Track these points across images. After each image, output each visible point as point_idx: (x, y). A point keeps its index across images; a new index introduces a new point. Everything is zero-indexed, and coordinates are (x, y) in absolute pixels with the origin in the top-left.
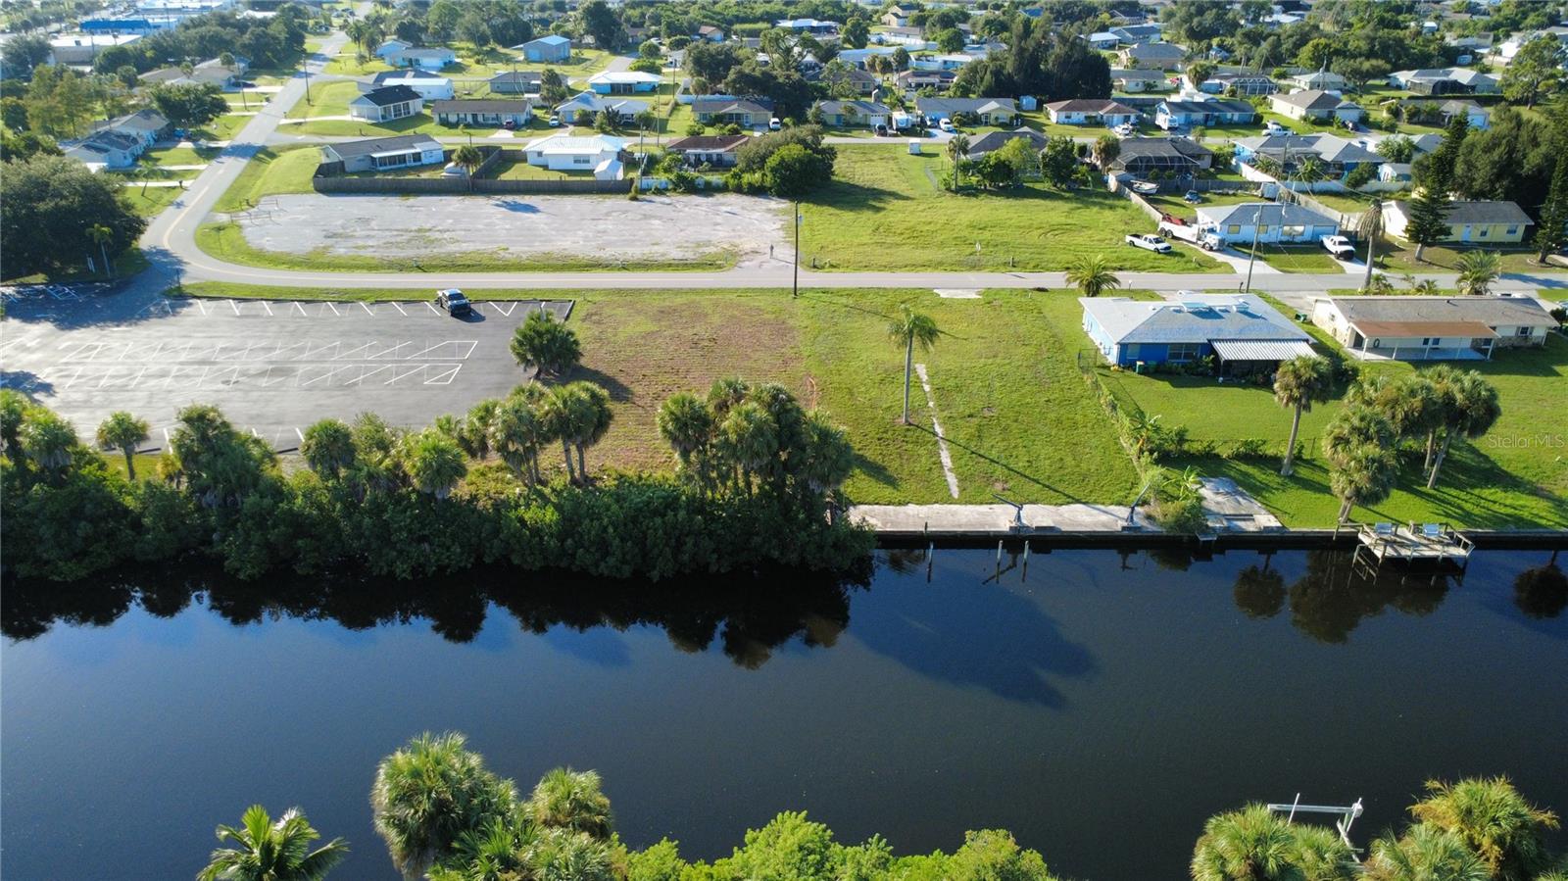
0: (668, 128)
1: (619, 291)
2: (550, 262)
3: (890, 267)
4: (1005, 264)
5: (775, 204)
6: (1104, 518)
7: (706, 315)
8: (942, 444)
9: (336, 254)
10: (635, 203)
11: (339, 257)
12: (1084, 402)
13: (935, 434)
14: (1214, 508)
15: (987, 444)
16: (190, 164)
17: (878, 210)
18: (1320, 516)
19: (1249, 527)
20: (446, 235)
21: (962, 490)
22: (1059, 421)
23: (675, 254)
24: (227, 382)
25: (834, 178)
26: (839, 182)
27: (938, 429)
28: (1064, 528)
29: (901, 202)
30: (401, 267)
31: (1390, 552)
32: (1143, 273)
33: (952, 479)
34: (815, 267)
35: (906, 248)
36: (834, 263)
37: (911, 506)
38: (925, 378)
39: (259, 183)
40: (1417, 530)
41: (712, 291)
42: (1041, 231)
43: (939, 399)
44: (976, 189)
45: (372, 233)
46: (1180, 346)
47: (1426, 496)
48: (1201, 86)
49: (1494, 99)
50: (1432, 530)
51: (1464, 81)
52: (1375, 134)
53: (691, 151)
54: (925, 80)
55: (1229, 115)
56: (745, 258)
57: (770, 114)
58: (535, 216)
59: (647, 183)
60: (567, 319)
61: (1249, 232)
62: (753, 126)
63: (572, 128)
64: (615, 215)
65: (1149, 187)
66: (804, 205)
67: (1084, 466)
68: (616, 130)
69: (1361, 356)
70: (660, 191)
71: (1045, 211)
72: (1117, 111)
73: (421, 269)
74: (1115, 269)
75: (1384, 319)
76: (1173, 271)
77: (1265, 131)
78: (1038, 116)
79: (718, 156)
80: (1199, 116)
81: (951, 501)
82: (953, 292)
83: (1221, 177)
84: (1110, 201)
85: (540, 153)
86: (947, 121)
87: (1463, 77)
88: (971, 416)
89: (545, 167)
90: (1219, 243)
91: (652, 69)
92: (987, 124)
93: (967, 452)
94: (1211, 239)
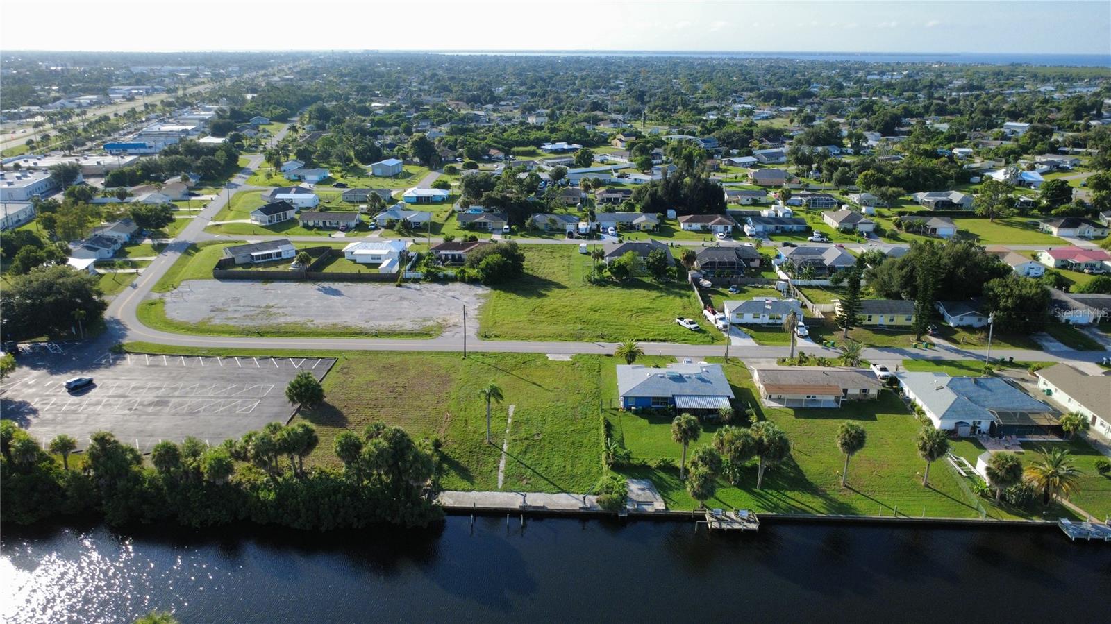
0: (442, 231)
1: (365, 352)
2: (335, 331)
3: (528, 338)
4: (598, 336)
5: (482, 290)
6: (574, 501)
7: (408, 370)
8: (504, 456)
9: (213, 323)
10: (398, 288)
11: (215, 325)
12: (593, 431)
13: (502, 450)
14: (634, 497)
15: (527, 457)
16: (146, 255)
17: (540, 296)
18: (684, 503)
19: (649, 509)
20: (281, 311)
21: (505, 483)
22: (573, 443)
23: (408, 326)
24: (130, 409)
25: (526, 271)
26: (528, 274)
27: (505, 447)
28: (550, 507)
29: (556, 290)
30: (247, 333)
31: (715, 525)
32: (677, 344)
33: (501, 477)
34: (486, 337)
35: (544, 324)
36: (498, 334)
37: (473, 492)
38: (511, 414)
39: (184, 270)
40: (737, 513)
41: (419, 353)
42: (630, 313)
43: (513, 428)
44: (606, 281)
45: (239, 308)
46: (658, 398)
47: (753, 493)
48: (788, 201)
49: (970, 215)
50: (745, 514)
51: (955, 201)
52: (881, 240)
53: (442, 252)
54: (613, 196)
55: (790, 226)
56: (447, 329)
57: (506, 222)
58: (336, 298)
59: (412, 274)
60: (329, 371)
61: (748, 318)
62: (493, 229)
63: (383, 230)
64: (384, 297)
65: (707, 283)
66: (498, 291)
67: (575, 470)
68: (408, 232)
69: (767, 404)
70: (416, 281)
71: (640, 298)
72: (720, 223)
73: (260, 334)
74: (661, 341)
75: (783, 383)
76: (695, 342)
77: (810, 238)
78: (675, 223)
79: (460, 256)
80: (771, 227)
81: (496, 489)
82: (557, 355)
83: (763, 273)
84: (683, 292)
85: (352, 253)
86: (612, 228)
87: (956, 196)
88: (526, 439)
89: (354, 261)
90: (725, 326)
91: (445, 186)
92: (639, 230)
93: (516, 461)
94: (720, 324)
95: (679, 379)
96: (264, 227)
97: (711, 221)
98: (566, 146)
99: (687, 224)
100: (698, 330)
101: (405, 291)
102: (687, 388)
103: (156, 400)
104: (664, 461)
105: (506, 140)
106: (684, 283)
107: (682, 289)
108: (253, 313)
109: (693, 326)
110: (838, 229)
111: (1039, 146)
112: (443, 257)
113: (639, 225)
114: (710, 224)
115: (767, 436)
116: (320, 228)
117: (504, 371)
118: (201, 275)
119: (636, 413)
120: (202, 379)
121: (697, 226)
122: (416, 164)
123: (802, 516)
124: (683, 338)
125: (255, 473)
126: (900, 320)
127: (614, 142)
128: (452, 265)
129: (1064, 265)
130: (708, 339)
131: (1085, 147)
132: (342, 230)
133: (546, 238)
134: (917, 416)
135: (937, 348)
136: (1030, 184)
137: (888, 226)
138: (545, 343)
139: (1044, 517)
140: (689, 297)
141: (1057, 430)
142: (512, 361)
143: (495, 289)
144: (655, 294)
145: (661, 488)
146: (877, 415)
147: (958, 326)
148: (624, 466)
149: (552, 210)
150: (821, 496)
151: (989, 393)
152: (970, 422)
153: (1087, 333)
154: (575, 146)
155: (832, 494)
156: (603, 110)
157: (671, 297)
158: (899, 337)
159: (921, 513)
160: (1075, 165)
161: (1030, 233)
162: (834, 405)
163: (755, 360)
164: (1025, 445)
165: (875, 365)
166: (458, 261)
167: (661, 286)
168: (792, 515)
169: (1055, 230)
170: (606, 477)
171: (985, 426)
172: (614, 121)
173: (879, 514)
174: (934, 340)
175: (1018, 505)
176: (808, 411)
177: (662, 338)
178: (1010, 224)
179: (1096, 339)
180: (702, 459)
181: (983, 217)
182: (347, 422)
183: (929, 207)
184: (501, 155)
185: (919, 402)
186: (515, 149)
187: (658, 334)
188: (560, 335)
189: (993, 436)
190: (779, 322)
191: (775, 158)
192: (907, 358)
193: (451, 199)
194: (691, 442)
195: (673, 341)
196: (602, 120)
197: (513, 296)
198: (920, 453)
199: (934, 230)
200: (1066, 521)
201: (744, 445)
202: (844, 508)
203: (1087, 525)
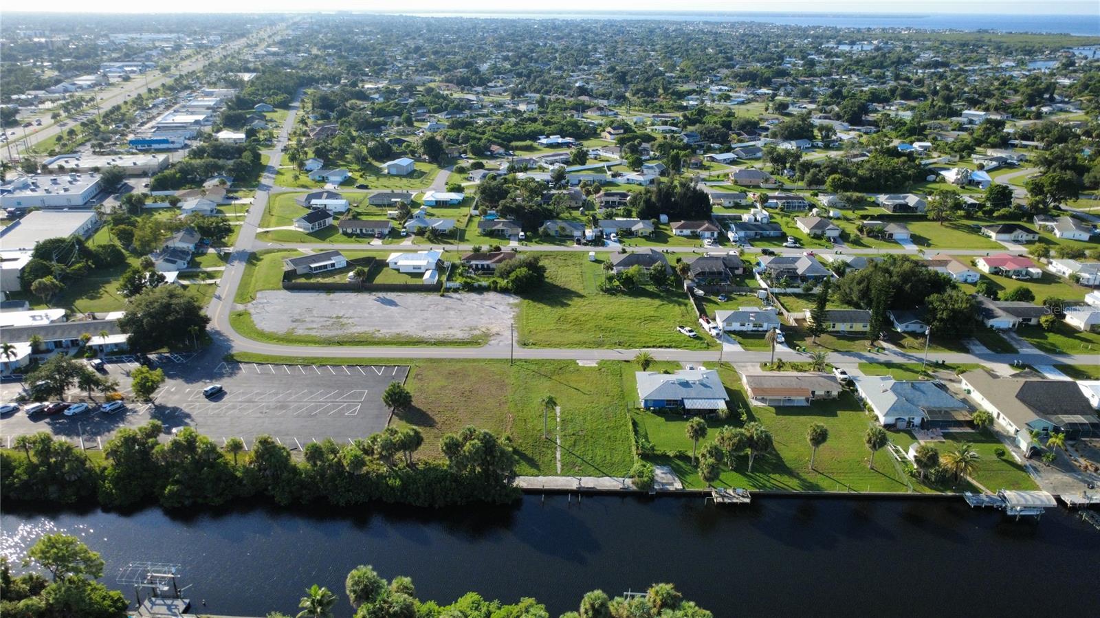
0: (466, 238)
1: (431, 360)
2: (400, 340)
3: (559, 345)
4: (616, 343)
5: (513, 300)
6: (615, 483)
7: (470, 376)
8: (558, 449)
9: (298, 334)
10: (443, 298)
11: (299, 336)
12: (623, 428)
13: (556, 444)
14: (659, 480)
15: (576, 449)
16: (216, 266)
17: (564, 305)
18: (698, 484)
19: (671, 488)
20: (350, 321)
21: (562, 470)
22: (609, 438)
23: (460, 335)
25: (547, 280)
26: (549, 283)
27: (558, 441)
28: (598, 488)
29: (575, 299)
30: (329, 342)
31: (720, 500)
32: (679, 350)
33: (559, 465)
34: (525, 344)
35: (571, 332)
36: (534, 342)
37: (540, 477)
38: (558, 414)
39: (253, 279)
40: (734, 490)
41: (474, 360)
42: (639, 321)
43: (562, 426)
44: (615, 290)
45: (315, 319)
46: (670, 401)
47: (744, 475)
48: (766, 204)
49: (923, 218)
50: (740, 491)
51: (911, 204)
52: (846, 245)
53: (473, 262)
54: (611, 199)
55: (768, 232)
56: (492, 338)
57: (520, 229)
58: (393, 308)
59: (450, 284)
60: (407, 377)
61: (736, 326)
62: (510, 236)
63: (413, 236)
64: (432, 307)
65: (701, 292)
66: (526, 301)
67: (614, 459)
68: (436, 238)
69: (754, 403)
70: (456, 290)
71: (646, 306)
72: (707, 229)
73: (340, 343)
74: (667, 347)
75: (766, 386)
76: (694, 348)
77: (785, 244)
78: (668, 228)
79: (488, 265)
80: (752, 233)
81: (556, 475)
82: (585, 362)
83: (747, 281)
84: (680, 300)
85: (396, 263)
86: (614, 235)
87: (912, 200)
88: (573, 434)
89: (398, 270)
90: (718, 334)
91: (459, 189)
92: (637, 236)
93: (568, 452)
94: (714, 332)
95: (686, 384)
96: (308, 234)
97: (699, 227)
98: (560, 140)
99: (679, 231)
100: (696, 337)
101: (448, 301)
102: (692, 392)
103: (279, 404)
104: (679, 452)
105: (503, 133)
106: (680, 291)
107: (679, 297)
108: (328, 323)
109: (691, 334)
110: (809, 235)
111: (992, 139)
112: (474, 267)
113: (637, 231)
114: (699, 230)
115: (757, 434)
116: (358, 236)
117: (546, 376)
118: (271, 286)
119: (654, 412)
120: (308, 385)
121: (687, 232)
122: (424, 161)
123: (783, 492)
124: (683, 345)
125: (377, 464)
126: (858, 327)
127: (603, 134)
128: (484, 274)
129: (997, 272)
130: (705, 345)
131: (1033, 140)
132: (378, 238)
133: (558, 245)
134: (867, 413)
135: (886, 352)
136: (978, 183)
137: (852, 230)
138: (574, 350)
139: (954, 491)
140: (686, 305)
141: (970, 424)
142: (551, 367)
143: (525, 298)
144: (657, 302)
145: (679, 473)
146: (838, 412)
147: (905, 332)
148: (650, 456)
149: (558, 214)
150: (795, 477)
151: (922, 395)
152: (907, 418)
153: (1005, 337)
154: (568, 140)
155: (805, 476)
156: (588, 95)
157: (671, 305)
158: (857, 342)
159: (867, 490)
160: (1021, 160)
161: (974, 237)
162: (805, 404)
163: (743, 364)
164: (946, 436)
165: (837, 369)
166: (488, 271)
167: (662, 294)
168: (774, 491)
169: (993, 235)
170: (637, 465)
171: (917, 421)
172: (600, 109)
173: (837, 490)
174: (885, 345)
175: (936, 482)
176: (785, 409)
177: (667, 345)
178: (957, 227)
179: (1013, 343)
180: (710, 452)
181: (934, 220)
182: (435, 422)
183: (888, 209)
184: (502, 151)
185: (869, 402)
186: (514, 144)
187: (664, 341)
188: (585, 343)
189: (923, 429)
190: (761, 329)
191: (751, 153)
192: (864, 361)
193: (464, 203)
194: (701, 439)
195: (676, 347)
196: (589, 107)
197: (541, 305)
198: (867, 445)
199: (891, 235)
200: (969, 494)
201: (740, 441)
202: (812, 486)
203: (983, 496)
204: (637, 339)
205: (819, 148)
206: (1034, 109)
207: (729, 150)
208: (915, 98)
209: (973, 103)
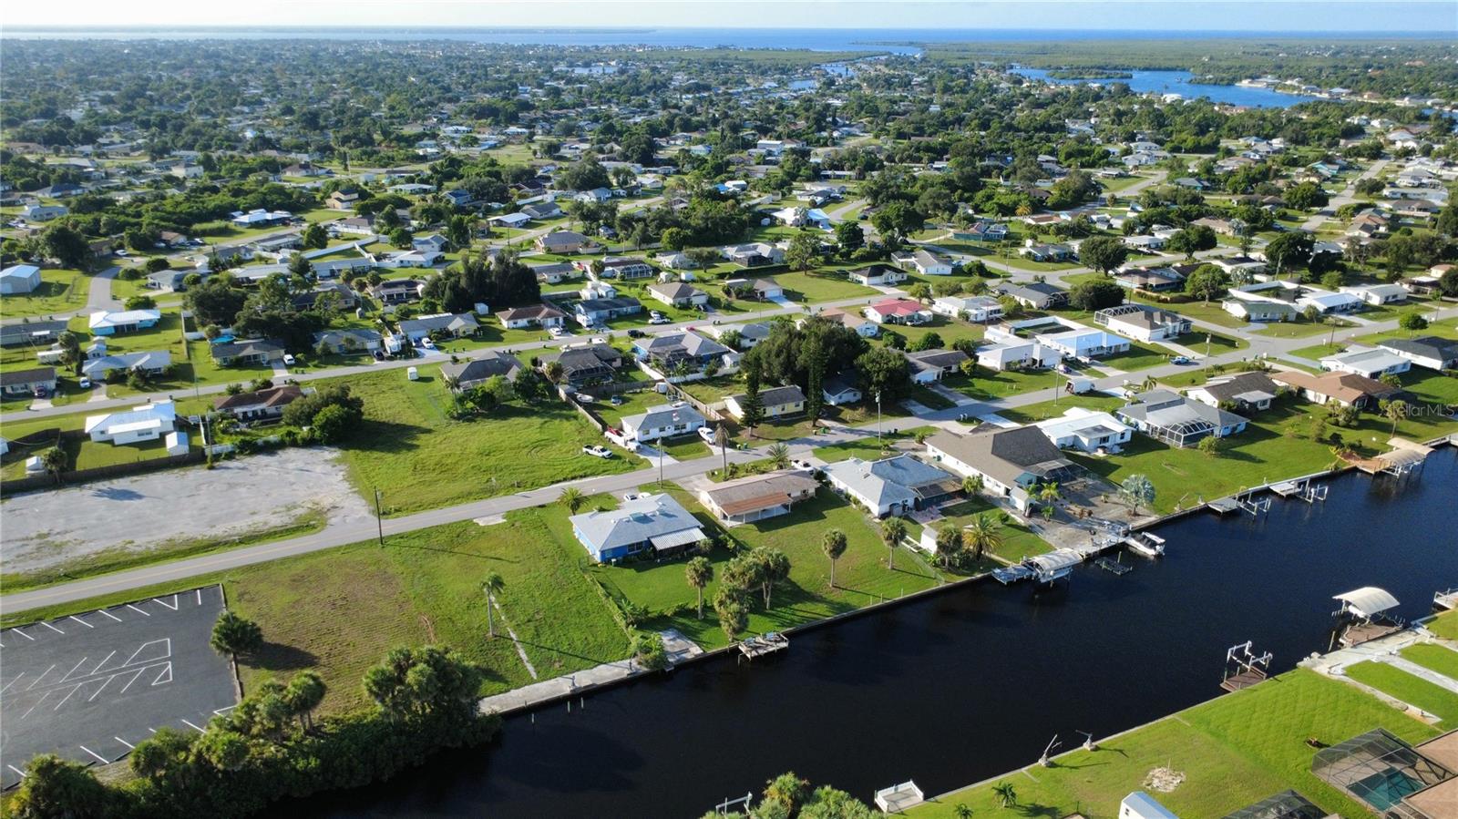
0: (200, 376)
1: (251, 568)
2: (177, 548)
3: (434, 504)
4: (513, 485)
5: (331, 454)
6: (617, 670)
7: (327, 577)
8: (518, 646)
12: (589, 594)
13: (512, 639)
14: (670, 650)
15: (543, 639)
17: (411, 447)
18: (720, 640)
19: (689, 656)
21: (538, 673)
22: (579, 612)
23: (276, 521)
25: (364, 417)
26: (369, 421)
27: (513, 636)
28: (599, 683)
29: (423, 437)
30: (48, 579)
31: (754, 653)
33: (530, 667)
34: (386, 513)
35: (442, 483)
36: (397, 507)
37: (512, 691)
38: (493, 598)
40: (765, 636)
41: (322, 553)
42: (526, 450)
43: (507, 613)
44: (471, 414)
46: (633, 545)
47: (767, 615)
48: (602, 274)
49: (784, 269)
50: (771, 635)
51: (766, 254)
52: (719, 312)
53: (239, 410)
54: (395, 291)
55: (625, 309)
56: (329, 515)
57: (282, 352)
58: (136, 502)
59: (217, 449)
60: (226, 601)
61: (655, 433)
62: (269, 362)
63: (104, 386)
64: (204, 487)
65: (588, 398)
66: (351, 451)
67: (599, 639)
68: (150, 385)
69: (728, 524)
70: (230, 456)
71: (525, 429)
72: (549, 315)
73: (71, 576)
74: (581, 477)
75: (736, 500)
76: (616, 471)
77: (650, 321)
78: (493, 320)
79: (263, 411)
80: (605, 313)
81: (532, 682)
82: (486, 519)
83: (631, 374)
84: (565, 412)
85: (102, 432)
86: (427, 339)
87: (764, 249)
88: (529, 621)
89: (111, 442)
90: (638, 447)
91: (147, 304)
92: (458, 337)
93: (534, 647)
94: (633, 446)
95: (644, 519)
97: (538, 313)
98: (269, 216)
99: (511, 322)
100: (612, 457)
101: (226, 474)
102: (657, 527)
104: (679, 607)
105: (173, 213)
106: (557, 401)
107: (562, 409)
108: (28, 549)
109: (606, 454)
110: (674, 306)
111: (804, 172)
112: (241, 416)
113: (457, 331)
114: (538, 318)
117: (444, 551)
119: (617, 564)
120: (52, 657)
121: (523, 322)
122: (54, 266)
123: (815, 623)
124: (601, 469)
126: (791, 408)
127: (329, 202)
128: (263, 424)
129: (890, 320)
130: (628, 465)
131: (843, 170)
132: (40, 397)
133: (350, 365)
134: (854, 506)
135: (832, 431)
136: (817, 223)
137: (718, 292)
138: (461, 506)
139: (982, 572)
140: (575, 417)
141: (962, 493)
142: (442, 538)
143: (347, 448)
144: (536, 421)
145: (687, 633)
146: (825, 512)
147: (839, 404)
148: (647, 623)
149: (327, 321)
150: (818, 601)
151: (904, 472)
152: (900, 502)
153: (936, 391)
154: (279, 214)
155: (831, 597)
156: (274, 148)
157: (557, 422)
158: (796, 426)
159: (901, 595)
160: (843, 193)
161: (843, 284)
162: (784, 511)
163: (686, 479)
164: (945, 512)
165: (797, 462)
166: (268, 420)
167: (536, 409)
168: (806, 625)
169: (864, 279)
170: (636, 639)
171: (911, 502)
172: (305, 166)
173: (871, 603)
174: (827, 423)
175: (962, 566)
176: (767, 523)
177: (581, 473)
178: (823, 276)
179: (946, 396)
181: (797, 270)
182: (316, 658)
183: (742, 263)
184: (182, 239)
185: (852, 492)
186: (197, 227)
187: (575, 470)
188: (470, 494)
189: (918, 510)
190: (684, 431)
191: (547, 212)
192: (816, 447)
193: (165, 323)
195: (593, 474)
196: (285, 166)
197: (376, 454)
198: (886, 543)
199: (762, 294)
200: (997, 571)
202: (843, 607)
203: (1010, 570)
204: (537, 474)
205: (622, 197)
206: (825, 134)
207: (517, 209)
208: (696, 129)
209: (764, 131)
